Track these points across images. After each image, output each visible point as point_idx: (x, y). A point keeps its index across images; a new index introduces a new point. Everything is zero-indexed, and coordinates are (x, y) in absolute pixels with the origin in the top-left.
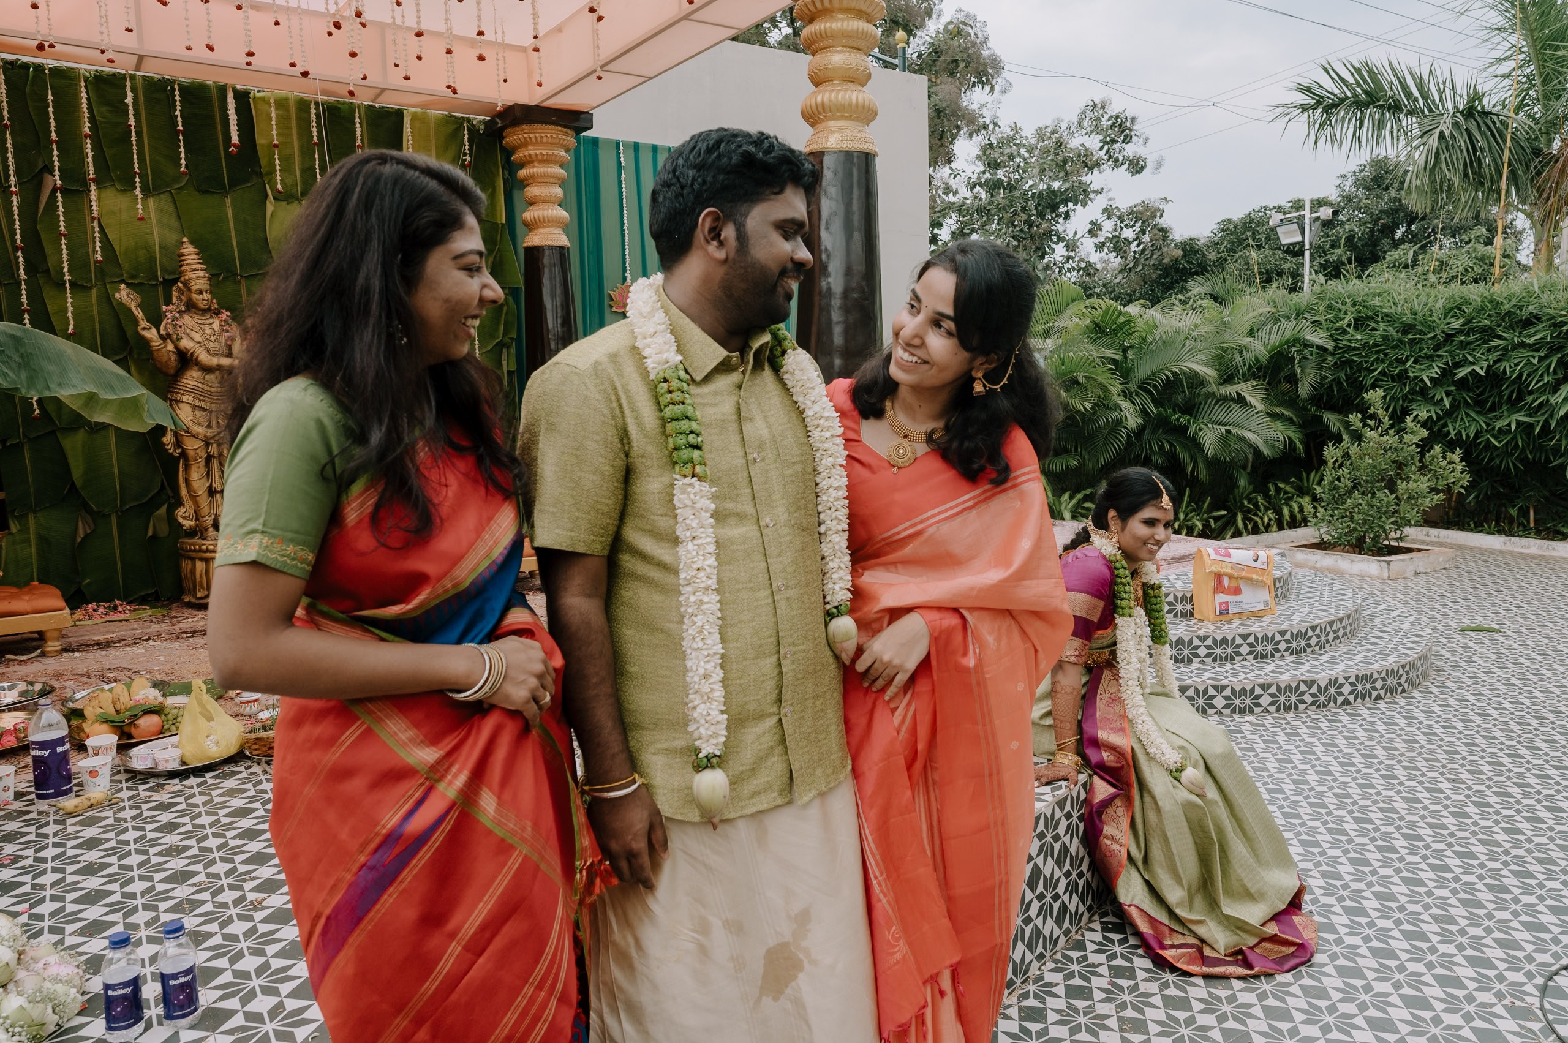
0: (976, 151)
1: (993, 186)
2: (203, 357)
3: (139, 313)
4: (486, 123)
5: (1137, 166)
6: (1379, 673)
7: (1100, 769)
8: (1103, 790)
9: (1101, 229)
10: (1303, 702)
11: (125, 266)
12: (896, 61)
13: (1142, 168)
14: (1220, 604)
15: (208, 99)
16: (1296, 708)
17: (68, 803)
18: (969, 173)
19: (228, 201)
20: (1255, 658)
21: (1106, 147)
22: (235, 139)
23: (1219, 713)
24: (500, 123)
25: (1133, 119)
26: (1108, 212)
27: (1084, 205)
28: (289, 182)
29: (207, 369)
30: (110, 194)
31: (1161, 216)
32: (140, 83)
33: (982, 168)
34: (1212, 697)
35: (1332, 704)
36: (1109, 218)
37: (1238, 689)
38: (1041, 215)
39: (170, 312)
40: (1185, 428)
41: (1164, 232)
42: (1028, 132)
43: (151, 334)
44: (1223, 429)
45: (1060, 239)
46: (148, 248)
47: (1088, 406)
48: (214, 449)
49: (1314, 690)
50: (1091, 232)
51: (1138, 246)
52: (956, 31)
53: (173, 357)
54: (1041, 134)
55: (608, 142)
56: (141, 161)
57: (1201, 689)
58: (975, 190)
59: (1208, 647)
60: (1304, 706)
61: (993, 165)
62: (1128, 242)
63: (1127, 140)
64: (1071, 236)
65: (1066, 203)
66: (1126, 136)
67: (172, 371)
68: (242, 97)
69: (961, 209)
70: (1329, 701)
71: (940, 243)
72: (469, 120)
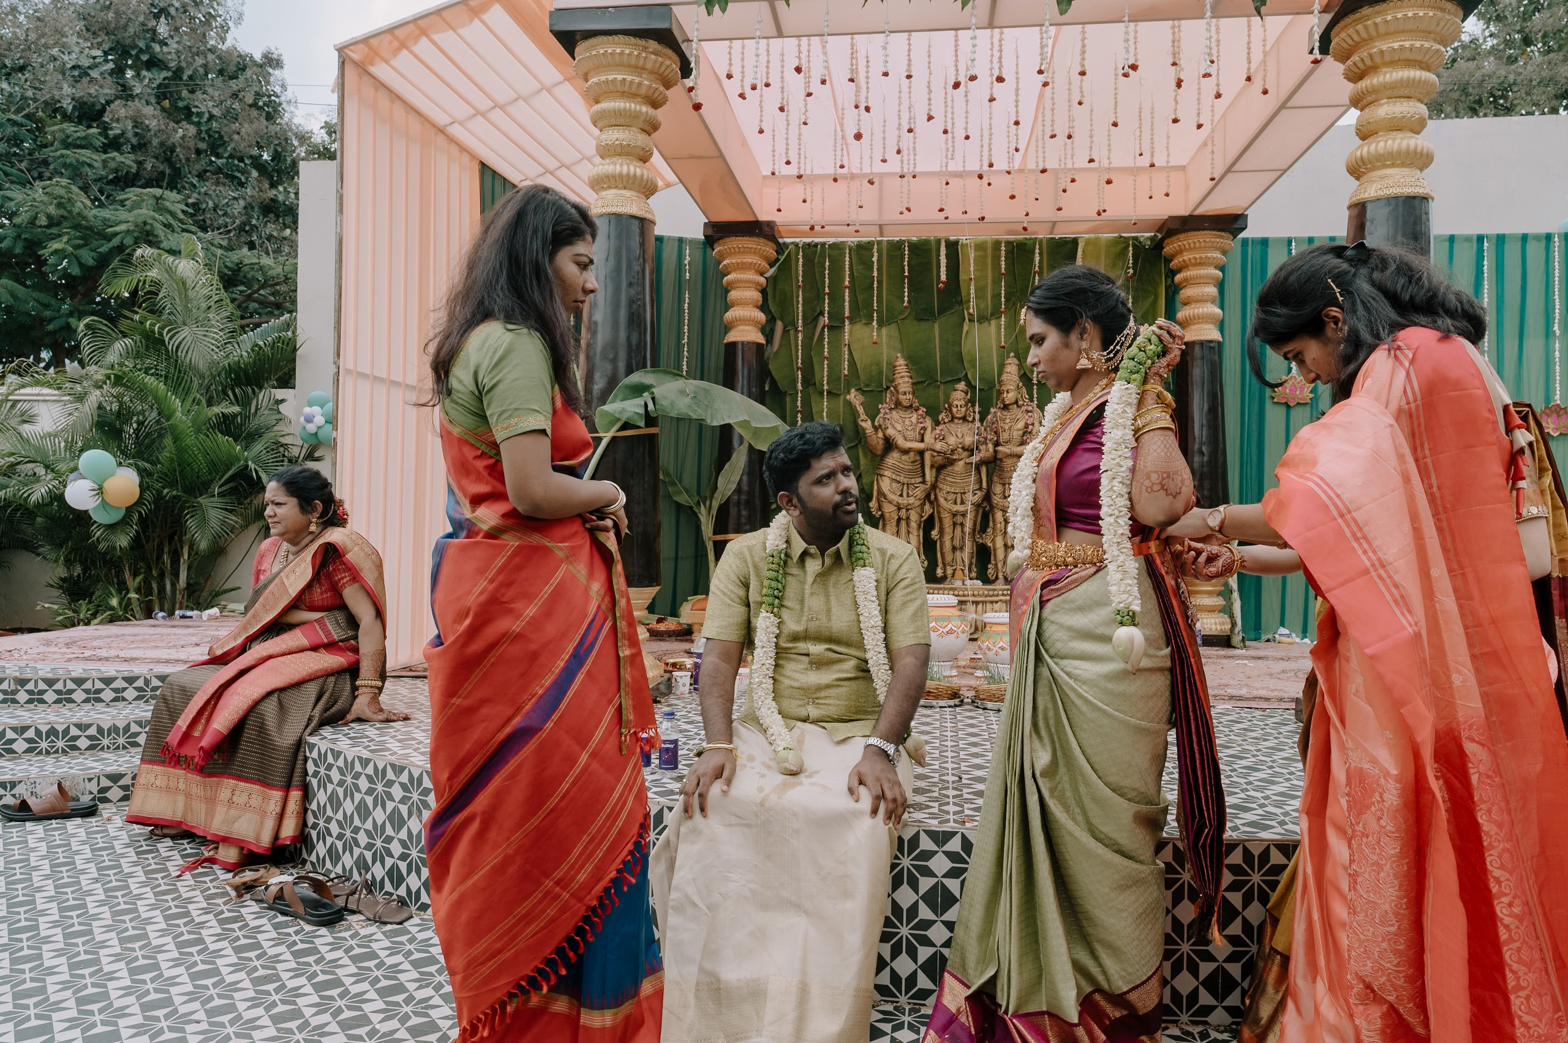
2: (900, 442)
3: (861, 410)
4: (1152, 239)
11: (863, 378)
15: (929, 251)
19: (936, 326)
22: (943, 277)
24: (1160, 236)
28: (982, 306)
29: (906, 452)
30: (858, 327)
32: (885, 245)
39: (883, 408)
43: (867, 425)
46: (879, 364)
48: (903, 513)
53: (881, 442)
55: (1278, 240)
56: (880, 301)
67: (879, 453)
68: (953, 247)
72: (1136, 239)
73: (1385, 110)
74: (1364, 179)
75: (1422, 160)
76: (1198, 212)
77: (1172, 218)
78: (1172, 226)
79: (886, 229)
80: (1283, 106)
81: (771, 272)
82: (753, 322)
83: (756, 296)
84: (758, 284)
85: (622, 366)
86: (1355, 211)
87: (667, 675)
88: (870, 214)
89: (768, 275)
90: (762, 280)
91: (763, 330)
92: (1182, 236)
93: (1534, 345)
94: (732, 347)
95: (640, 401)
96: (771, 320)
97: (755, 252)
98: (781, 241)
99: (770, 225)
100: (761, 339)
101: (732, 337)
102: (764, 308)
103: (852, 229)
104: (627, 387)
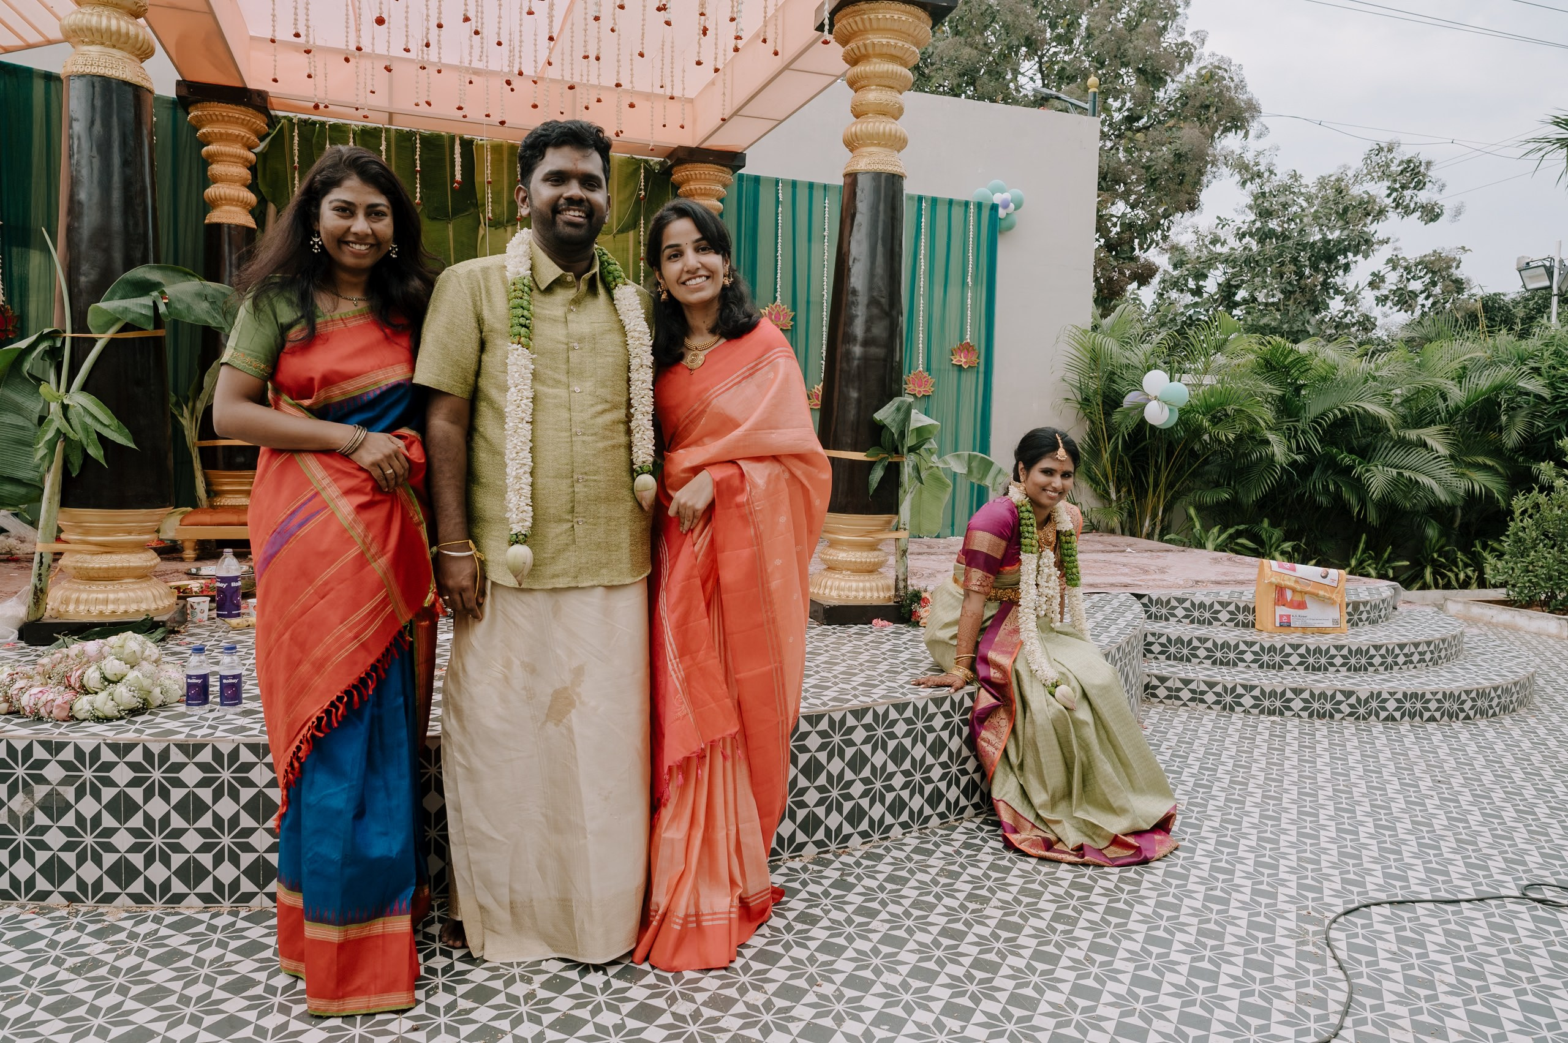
0: (1250, 201)
1: (1264, 236)
4: (661, 164)
5: (1431, 214)
6: (1434, 694)
7: (987, 683)
8: (986, 700)
9: (1383, 281)
10: (1339, 711)
12: (1087, 106)
13: (1438, 216)
14: (1281, 616)
15: (442, 146)
16: (1332, 716)
17: (234, 621)
18: (1239, 223)
19: (450, 226)
20: (1307, 669)
21: (1394, 194)
22: (458, 177)
23: (1246, 712)
24: (669, 163)
25: (1429, 164)
26: (1393, 263)
27: (1366, 257)
31: (1458, 267)
32: (393, 134)
33: (1253, 217)
34: (1241, 696)
35: (1373, 717)
36: (1394, 269)
37: (1268, 690)
38: (1315, 268)
40: (1350, 468)
41: (1459, 285)
42: (1309, 180)
44: (1395, 472)
45: (1338, 292)
47: (1231, 436)
49: (1353, 700)
50: (1372, 285)
51: (1427, 298)
52: (1210, 77)
54: (1322, 183)
55: (768, 179)
57: (1229, 686)
58: (1244, 241)
59: (1255, 653)
60: (1340, 716)
61: (1265, 214)
62: (1414, 295)
63: (1420, 186)
64: (1351, 288)
65: (1344, 252)
66: (1419, 182)
68: (467, 145)
69: (1227, 260)
70: (1370, 714)
71: (1205, 295)
72: (646, 162)
73: (873, 96)
74: (857, 152)
75: (898, 143)
76: (705, 145)
77: (680, 147)
78: (681, 155)
79: (396, 118)
80: (787, 67)
81: (261, 147)
82: (242, 203)
83: (245, 173)
84: (246, 160)
85: (118, 257)
86: (849, 180)
87: (182, 602)
88: (380, 101)
89: (257, 150)
90: (252, 156)
91: (252, 212)
92: (689, 166)
93: (954, 291)
94: (216, 228)
95: (147, 301)
96: (262, 201)
97: (243, 123)
98: (272, 113)
99: (262, 95)
100: (251, 223)
101: (215, 217)
102: (252, 187)
103: (361, 113)
104: (128, 282)
